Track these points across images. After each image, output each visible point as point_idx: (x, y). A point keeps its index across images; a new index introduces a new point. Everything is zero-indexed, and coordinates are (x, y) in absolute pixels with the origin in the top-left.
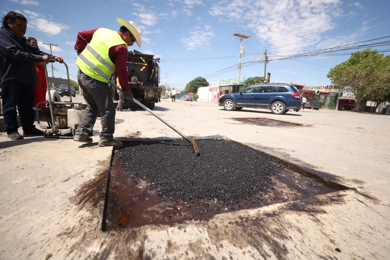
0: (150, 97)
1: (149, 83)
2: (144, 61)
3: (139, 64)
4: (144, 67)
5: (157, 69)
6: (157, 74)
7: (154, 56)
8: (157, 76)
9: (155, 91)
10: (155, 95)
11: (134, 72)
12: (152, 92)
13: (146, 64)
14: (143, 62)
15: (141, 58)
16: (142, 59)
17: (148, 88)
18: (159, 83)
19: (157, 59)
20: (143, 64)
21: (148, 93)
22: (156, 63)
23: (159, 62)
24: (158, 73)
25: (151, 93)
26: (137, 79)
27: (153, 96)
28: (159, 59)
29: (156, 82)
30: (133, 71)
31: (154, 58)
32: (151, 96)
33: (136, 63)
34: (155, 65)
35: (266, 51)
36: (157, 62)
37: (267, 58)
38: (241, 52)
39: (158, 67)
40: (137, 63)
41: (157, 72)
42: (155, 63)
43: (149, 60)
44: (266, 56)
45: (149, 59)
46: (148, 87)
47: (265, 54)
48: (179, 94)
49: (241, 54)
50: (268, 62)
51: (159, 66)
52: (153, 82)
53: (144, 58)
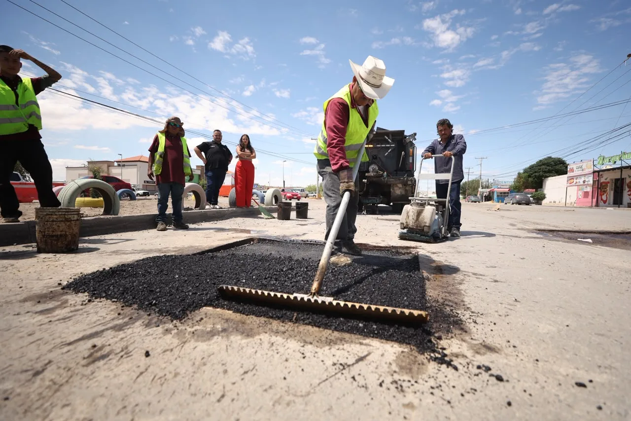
0: (398, 195)
1: (397, 172)
2: (390, 141)
3: (383, 146)
5: (411, 150)
6: (411, 158)
7: (404, 131)
8: (411, 161)
9: (405, 184)
10: (406, 191)
11: (376, 158)
12: (400, 186)
13: (394, 145)
14: (388, 143)
15: (386, 137)
17: (395, 180)
18: (415, 172)
19: (412, 135)
20: (389, 146)
21: (396, 188)
22: (410, 142)
23: (415, 139)
24: (413, 156)
25: (400, 188)
26: (377, 168)
27: (403, 193)
28: (415, 134)
29: (410, 170)
31: (406, 134)
32: (400, 193)
33: (378, 146)
34: (409, 144)
36: (412, 140)
39: (414, 147)
40: (380, 146)
41: (411, 154)
42: (408, 141)
43: (398, 138)
45: (398, 136)
46: (394, 178)
51: (415, 145)
52: (403, 171)
53: (391, 137)
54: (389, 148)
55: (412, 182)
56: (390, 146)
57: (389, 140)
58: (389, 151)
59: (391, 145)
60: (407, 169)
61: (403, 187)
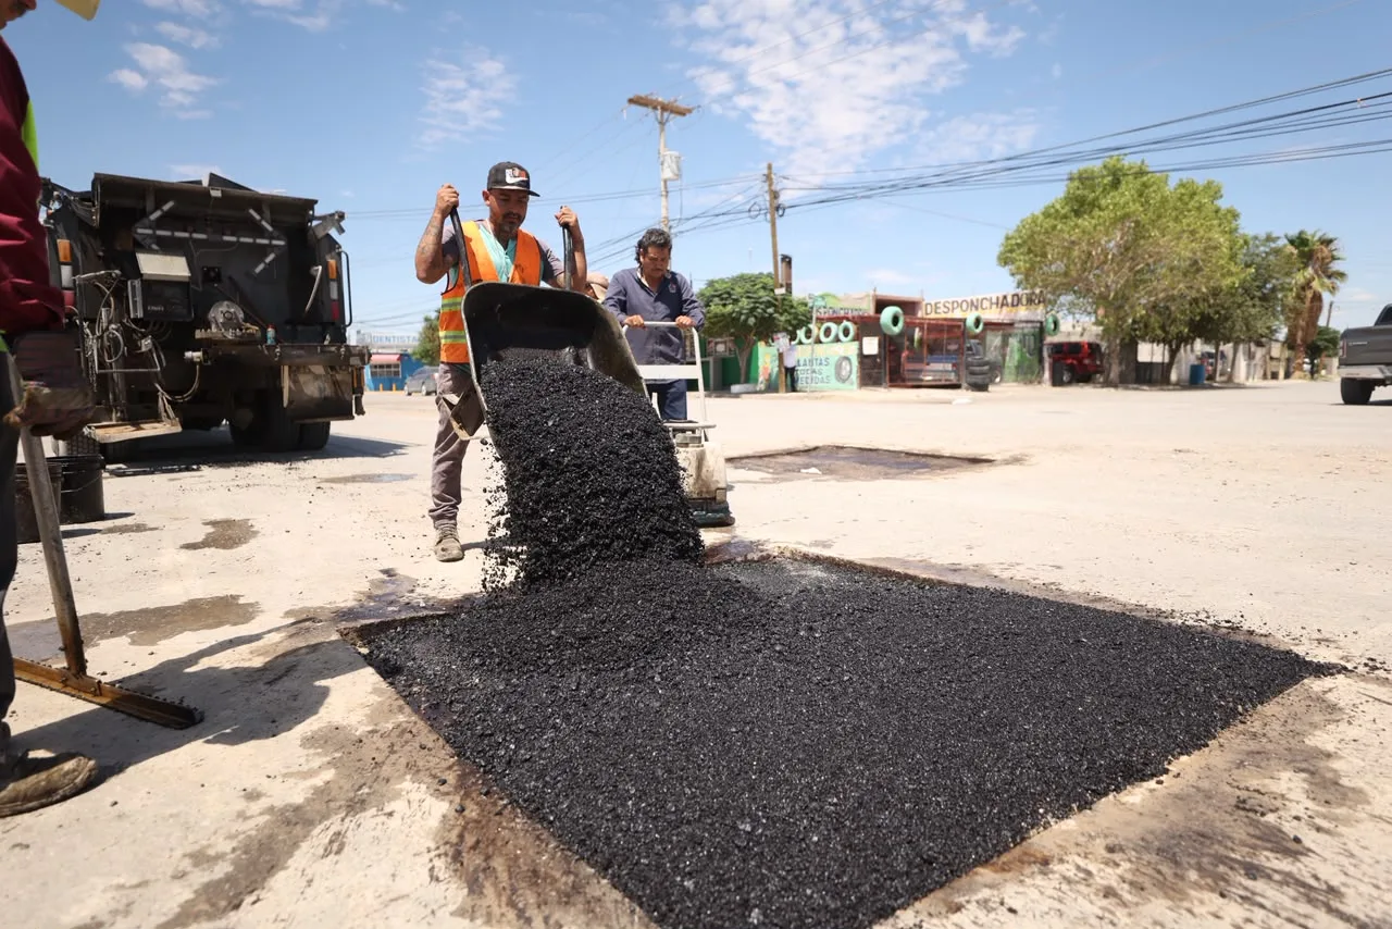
0: (312, 399)
1: (300, 328)
2: (270, 228)
3: (243, 240)
4: (271, 257)
5: (332, 262)
6: (334, 286)
7: (316, 202)
8: (334, 295)
9: (333, 366)
10: (335, 383)
11: (218, 278)
12: (319, 370)
13: (282, 243)
14: (262, 233)
15: (252, 212)
16: (258, 217)
17: (302, 352)
18: (348, 329)
19: (332, 215)
20: (265, 242)
21: (302, 378)
22: (328, 236)
23: (341, 230)
24: (339, 279)
25: (317, 377)
26: (241, 315)
27: (328, 391)
28: (342, 216)
29: (333, 324)
30: (212, 274)
31: (319, 210)
32: (316, 394)
33: (226, 238)
34: (325, 245)
35: (770, 167)
36: (333, 233)
37: (775, 195)
38: (668, 173)
39: (339, 254)
40: (233, 239)
41: (333, 275)
42: (321, 234)
43: (292, 220)
44: (773, 188)
45: (294, 216)
46: (302, 348)
47: (768, 178)
48: (389, 366)
49: (665, 181)
50: (781, 212)
51: (343, 248)
54: (264, 250)
56: (270, 246)
57: (264, 223)
58: (268, 260)
59: (275, 242)
60: (325, 320)
61: (327, 373)
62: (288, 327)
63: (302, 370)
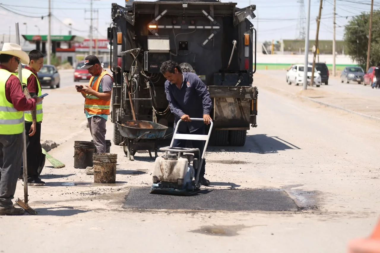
1: (224, 76)
2: (212, 20)
3: (198, 27)
4: (212, 36)
5: (247, 35)
6: (247, 49)
8: (247, 55)
9: (239, 98)
10: (241, 108)
11: (186, 48)
12: (230, 100)
13: (218, 27)
14: (208, 22)
15: (204, 12)
16: (206, 14)
17: (220, 90)
18: (254, 74)
19: (249, 7)
20: (209, 27)
21: (222, 104)
22: (247, 20)
23: (253, 16)
24: (251, 46)
25: (230, 104)
26: (192, 70)
28: (254, 8)
29: (246, 72)
30: (184, 46)
32: (230, 113)
33: (190, 27)
34: (244, 26)
36: (249, 17)
39: (252, 30)
40: (193, 27)
41: (247, 43)
42: (241, 19)
43: (225, 12)
45: (227, 10)
46: (219, 88)
51: (255, 27)
52: (234, 72)
53: (212, 12)
54: (209, 32)
55: (252, 96)
56: (212, 29)
57: (210, 17)
58: (210, 38)
59: (214, 27)
60: (241, 69)
61: (236, 102)
62: (220, 74)
63: (222, 100)
